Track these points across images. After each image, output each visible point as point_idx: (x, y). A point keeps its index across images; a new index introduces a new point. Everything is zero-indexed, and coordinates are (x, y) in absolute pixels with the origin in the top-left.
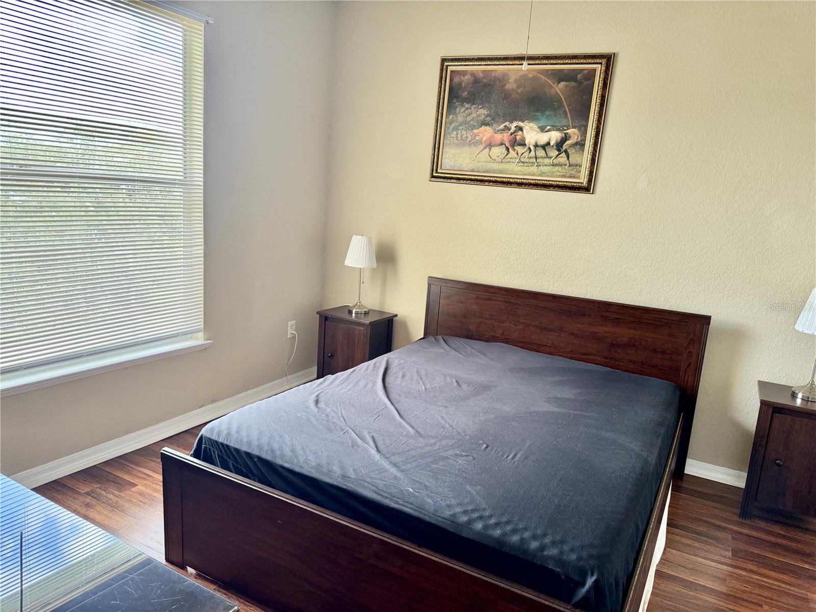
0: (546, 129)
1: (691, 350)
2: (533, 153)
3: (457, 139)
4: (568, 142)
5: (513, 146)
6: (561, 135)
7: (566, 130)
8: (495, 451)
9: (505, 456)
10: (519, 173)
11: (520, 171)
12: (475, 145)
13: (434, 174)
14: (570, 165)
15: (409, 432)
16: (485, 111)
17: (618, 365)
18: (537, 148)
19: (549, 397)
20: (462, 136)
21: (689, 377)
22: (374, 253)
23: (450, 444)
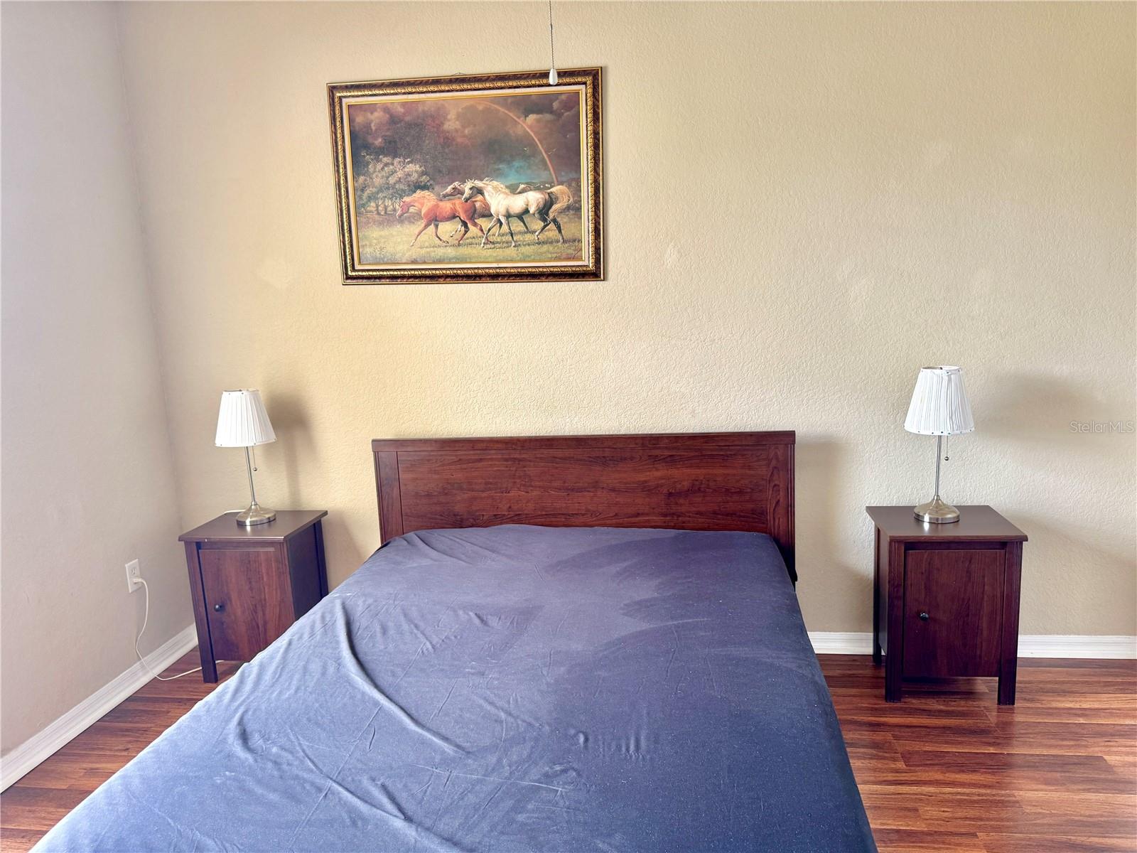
0: (518, 190)
1: (776, 482)
2: (505, 227)
3: (379, 214)
4: (555, 207)
5: (472, 219)
6: (543, 196)
7: (549, 188)
8: (603, 743)
9: (624, 749)
10: (490, 260)
11: (490, 256)
12: (410, 222)
13: (350, 273)
14: (565, 241)
15: (444, 752)
16: (417, 166)
17: (684, 522)
18: (510, 219)
19: (625, 605)
20: (386, 208)
21: (781, 520)
22: (266, 412)
23: (525, 753)
